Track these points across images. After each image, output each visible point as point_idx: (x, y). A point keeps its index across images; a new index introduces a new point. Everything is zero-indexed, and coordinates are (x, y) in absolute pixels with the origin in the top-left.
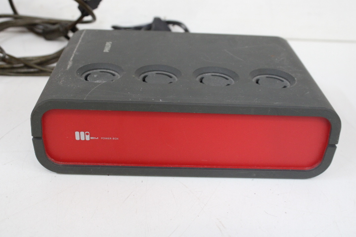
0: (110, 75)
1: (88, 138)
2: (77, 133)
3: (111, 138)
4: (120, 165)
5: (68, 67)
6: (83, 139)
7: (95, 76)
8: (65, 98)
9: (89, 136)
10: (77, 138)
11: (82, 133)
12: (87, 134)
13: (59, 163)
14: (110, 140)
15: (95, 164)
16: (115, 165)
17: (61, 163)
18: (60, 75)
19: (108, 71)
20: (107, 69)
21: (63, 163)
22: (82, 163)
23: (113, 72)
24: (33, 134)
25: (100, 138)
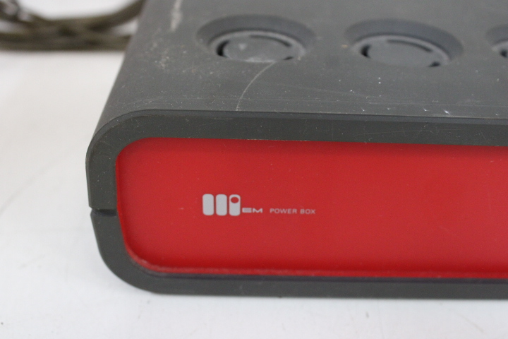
0: (276, 44)
1: (235, 210)
2: (207, 199)
3: (295, 211)
4: (313, 274)
5: (174, 24)
6: (222, 212)
7: (242, 47)
8: (181, 108)
9: (238, 205)
10: (208, 210)
11: (222, 198)
12: (235, 200)
13: (159, 269)
14: (293, 215)
15: (249, 272)
16: (299, 272)
17: (163, 269)
18: (155, 45)
19: (271, 34)
20: (266, 30)
21: (169, 269)
22: (217, 270)
23: (284, 38)
24: (93, 202)
25: (266, 211)
